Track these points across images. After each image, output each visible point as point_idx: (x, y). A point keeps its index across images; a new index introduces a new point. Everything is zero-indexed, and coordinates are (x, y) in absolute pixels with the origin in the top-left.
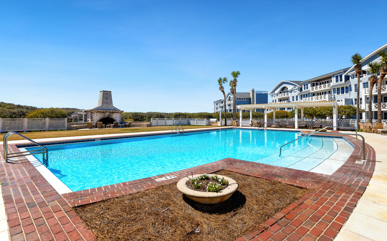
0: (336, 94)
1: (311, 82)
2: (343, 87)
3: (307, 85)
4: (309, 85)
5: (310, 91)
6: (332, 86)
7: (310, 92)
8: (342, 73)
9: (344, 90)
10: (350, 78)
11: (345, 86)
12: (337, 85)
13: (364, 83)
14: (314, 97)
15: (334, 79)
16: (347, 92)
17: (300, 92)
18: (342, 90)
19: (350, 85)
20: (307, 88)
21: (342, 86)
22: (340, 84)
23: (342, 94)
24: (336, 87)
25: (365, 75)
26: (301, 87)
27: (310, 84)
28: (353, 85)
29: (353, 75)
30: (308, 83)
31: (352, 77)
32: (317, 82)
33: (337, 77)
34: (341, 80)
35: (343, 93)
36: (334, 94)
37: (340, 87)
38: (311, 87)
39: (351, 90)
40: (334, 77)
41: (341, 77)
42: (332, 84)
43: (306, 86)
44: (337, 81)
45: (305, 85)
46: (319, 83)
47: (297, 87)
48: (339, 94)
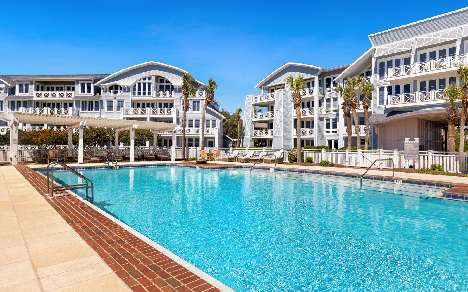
0: (80, 110)
1: (35, 82)
2: (92, 102)
3: (27, 85)
4: (31, 87)
5: (32, 97)
6: (75, 96)
7: (34, 99)
8: (92, 81)
9: (92, 105)
10: (102, 91)
11: (94, 100)
12: (82, 97)
13: (118, 102)
14: (46, 110)
15: (78, 87)
16: (97, 109)
17: (9, 95)
18: (89, 105)
19: (102, 101)
20: (27, 91)
21: (91, 100)
22: (88, 96)
23: (89, 110)
24: (82, 100)
25: (120, 92)
26: (12, 86)
27: (33, 85)
28: (106, 100)
29: (106, 88)
30: (29, 82)
31: (105, 91)
32: (43, 85)
33: (83, 86)
34: (89, 91)
35: (91, 109)
36: (78, 109)
37: (87, 100)
38: (35, 90)
39: (102, 107)
40: (79, 84)
41: (89, 86)
42: (74, 94)
43: (24, 86)
44: (83, 91)
45: (21, 85)
46: (45, 87)
47: (5, 85)
48: (86, 110)
